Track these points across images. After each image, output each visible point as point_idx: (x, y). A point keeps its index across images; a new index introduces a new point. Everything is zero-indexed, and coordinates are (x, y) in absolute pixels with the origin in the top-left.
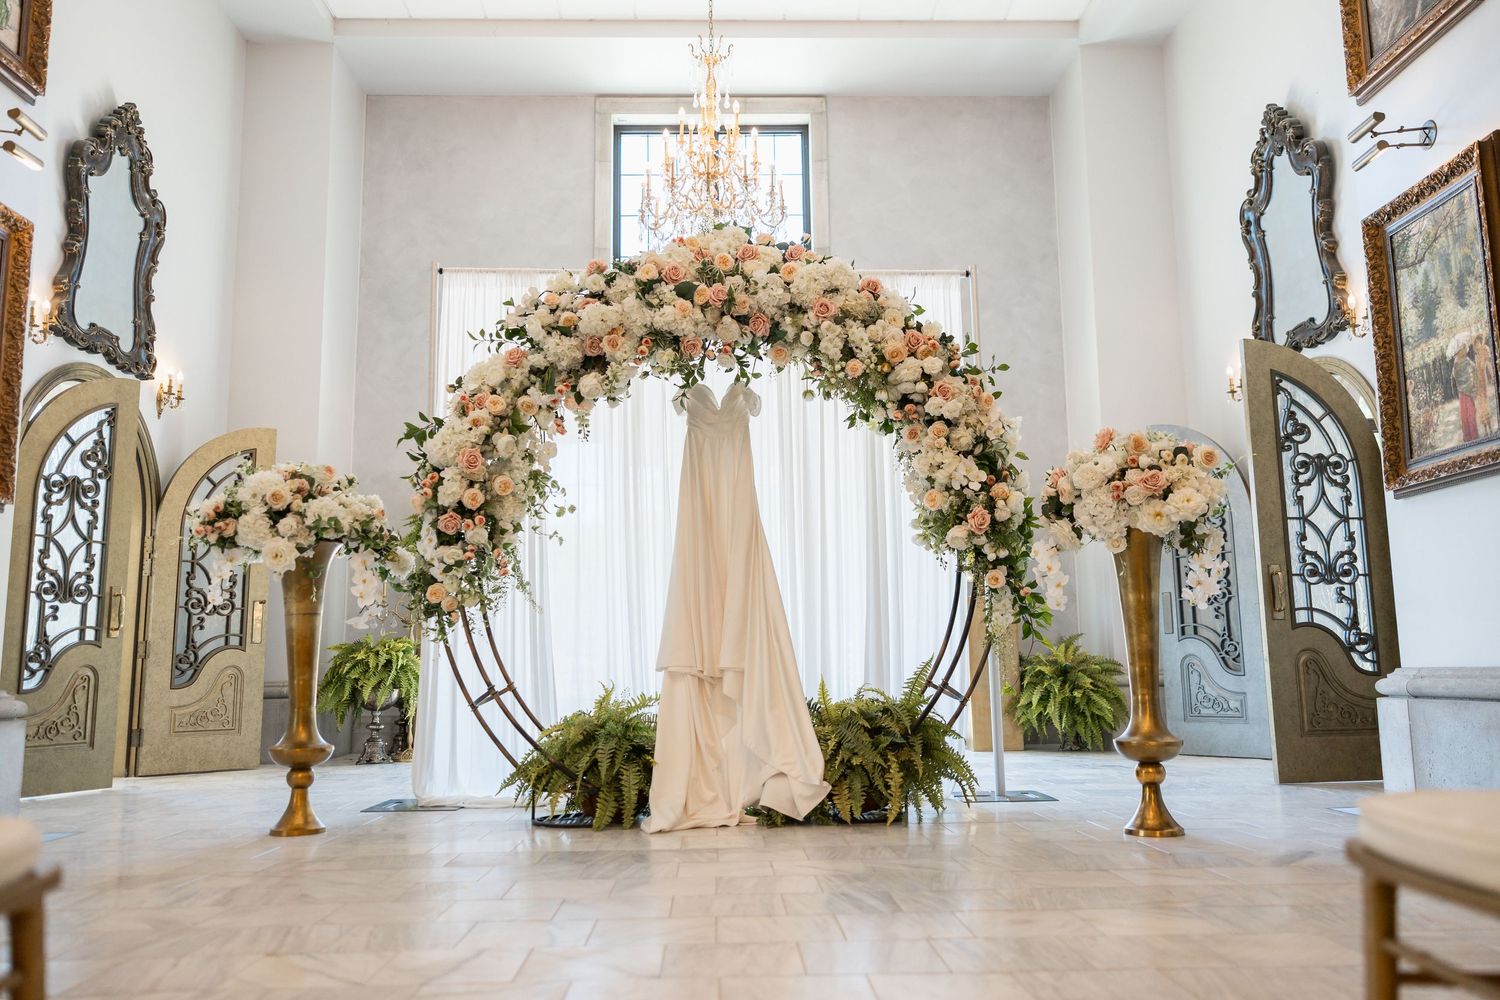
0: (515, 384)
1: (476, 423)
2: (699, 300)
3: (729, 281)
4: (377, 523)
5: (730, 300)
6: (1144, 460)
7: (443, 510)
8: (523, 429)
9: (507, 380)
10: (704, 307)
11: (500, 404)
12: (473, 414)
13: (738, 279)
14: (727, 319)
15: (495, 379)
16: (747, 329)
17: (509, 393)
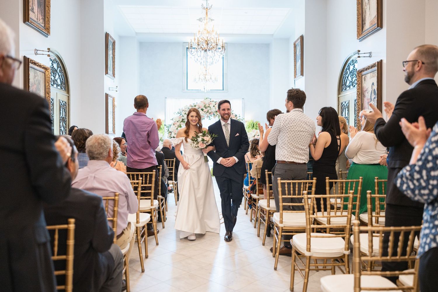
0: (180, 121)
1: (176, 126)
2: (204, 111)
3: (208, 108)
4: (162, 139)
5: (208, 111)
6: (257, 135)
7: (172, 137)
8: (181, 127)
9: (179, 120)
10: (205, 112)
11: (178, 123)
12: (175, 125)
13: (209, 108)
14: (208, 113)
15: (178, 120)
16: (210, 114)
17: (180, 122)
